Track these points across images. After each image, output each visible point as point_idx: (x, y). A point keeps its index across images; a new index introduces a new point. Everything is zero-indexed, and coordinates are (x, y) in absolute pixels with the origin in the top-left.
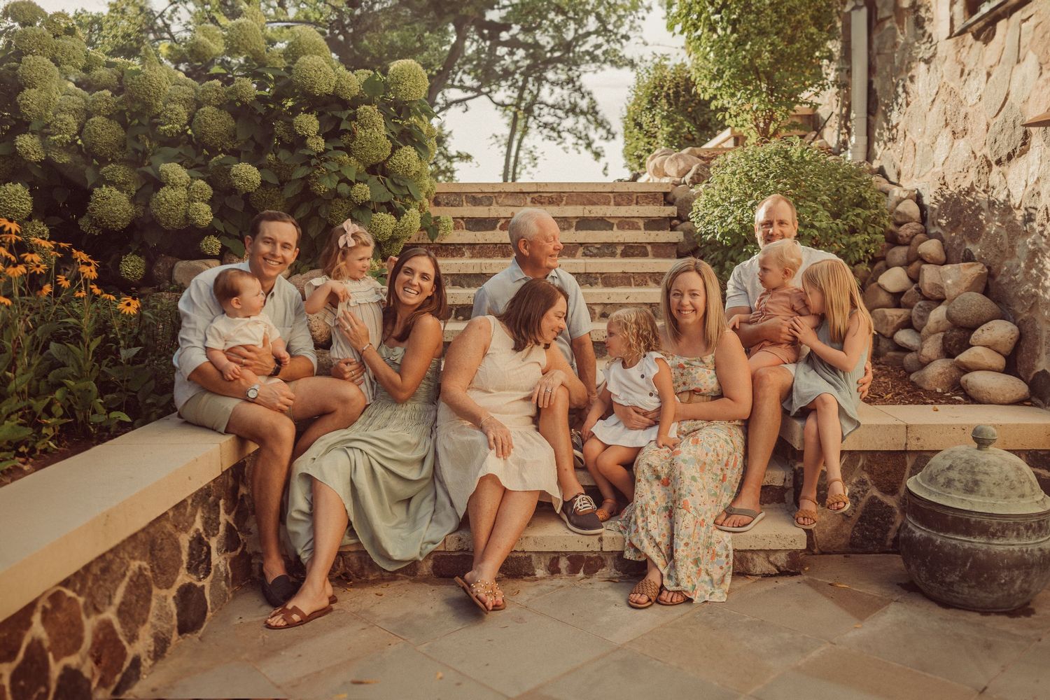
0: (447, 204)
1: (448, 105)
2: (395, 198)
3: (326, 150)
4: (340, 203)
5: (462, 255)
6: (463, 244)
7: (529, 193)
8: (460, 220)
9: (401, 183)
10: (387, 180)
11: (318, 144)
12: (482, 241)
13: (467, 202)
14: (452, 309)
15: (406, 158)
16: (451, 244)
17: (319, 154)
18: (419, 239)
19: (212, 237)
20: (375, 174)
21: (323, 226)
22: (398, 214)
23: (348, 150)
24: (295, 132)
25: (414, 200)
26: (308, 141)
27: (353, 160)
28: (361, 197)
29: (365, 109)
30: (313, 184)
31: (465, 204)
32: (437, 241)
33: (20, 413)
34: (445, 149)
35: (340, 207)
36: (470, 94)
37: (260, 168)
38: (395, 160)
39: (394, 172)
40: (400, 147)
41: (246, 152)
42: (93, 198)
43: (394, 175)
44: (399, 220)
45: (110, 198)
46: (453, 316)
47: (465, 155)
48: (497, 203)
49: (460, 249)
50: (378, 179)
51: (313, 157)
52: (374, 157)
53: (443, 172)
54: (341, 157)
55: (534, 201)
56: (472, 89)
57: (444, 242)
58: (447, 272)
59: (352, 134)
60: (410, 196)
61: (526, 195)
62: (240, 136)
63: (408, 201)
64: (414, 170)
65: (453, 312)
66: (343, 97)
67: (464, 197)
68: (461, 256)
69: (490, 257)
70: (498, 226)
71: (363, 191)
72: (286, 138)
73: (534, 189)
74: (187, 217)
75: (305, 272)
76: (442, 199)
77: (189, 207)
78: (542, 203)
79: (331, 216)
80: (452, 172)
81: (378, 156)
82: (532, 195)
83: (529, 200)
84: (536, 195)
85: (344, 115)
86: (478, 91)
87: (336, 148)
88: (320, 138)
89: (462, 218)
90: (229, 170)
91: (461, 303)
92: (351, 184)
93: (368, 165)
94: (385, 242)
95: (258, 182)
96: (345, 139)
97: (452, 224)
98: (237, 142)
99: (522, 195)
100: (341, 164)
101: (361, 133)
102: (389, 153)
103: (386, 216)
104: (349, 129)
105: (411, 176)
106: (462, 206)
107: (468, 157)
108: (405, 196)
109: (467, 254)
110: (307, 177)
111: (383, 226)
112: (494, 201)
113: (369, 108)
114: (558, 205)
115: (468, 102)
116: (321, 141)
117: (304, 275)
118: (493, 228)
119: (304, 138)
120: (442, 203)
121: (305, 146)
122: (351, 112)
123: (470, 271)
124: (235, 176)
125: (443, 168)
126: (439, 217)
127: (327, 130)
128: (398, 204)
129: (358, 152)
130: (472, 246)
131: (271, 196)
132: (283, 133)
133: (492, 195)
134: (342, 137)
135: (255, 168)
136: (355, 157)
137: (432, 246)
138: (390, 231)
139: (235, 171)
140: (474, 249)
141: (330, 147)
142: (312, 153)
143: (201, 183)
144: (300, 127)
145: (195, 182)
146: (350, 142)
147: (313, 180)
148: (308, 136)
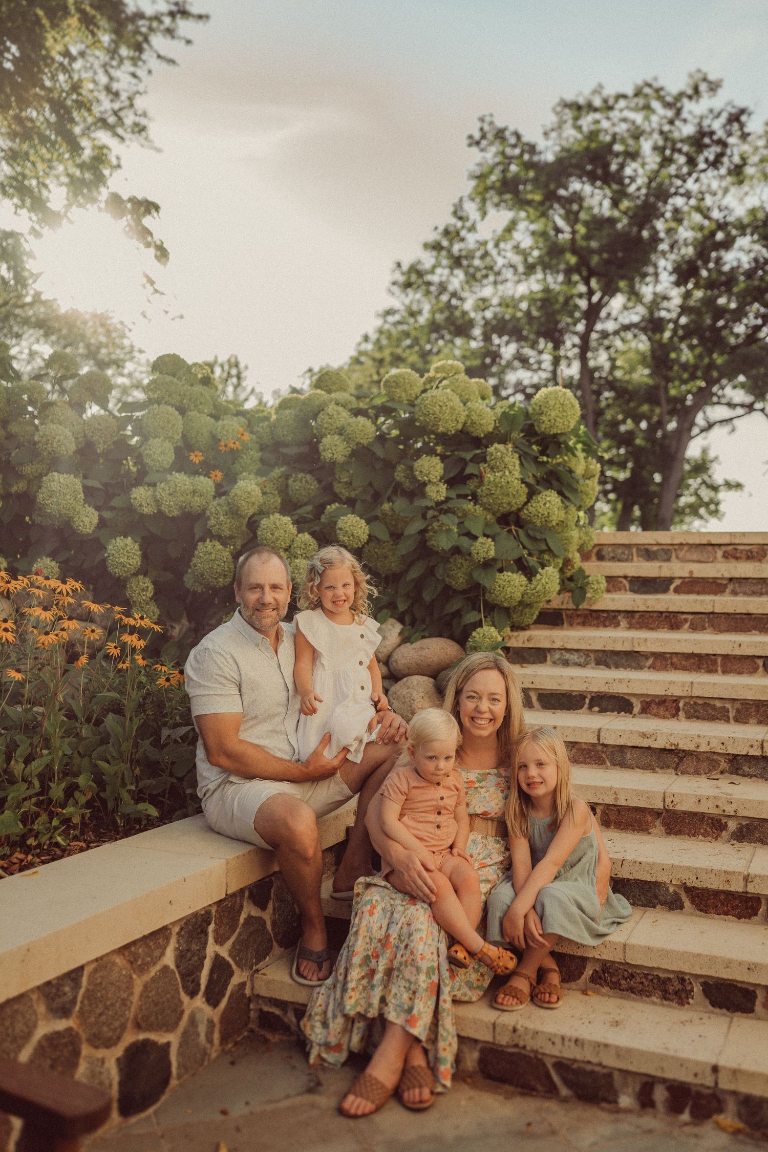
0: (613, 559)
1: (710, 426)
2: (530, 555)
3: (448, 499)
4: (460, 559)
5: (617, 625)
6: (619, 612)
7: (720, 545)
8: (622, 580)
9: (538, 536)
10: (520, 530)
11: (438, 492)
12: (642, 608)
13: (638, 556)
14: (585, 697)
15: (545, 504)
16: (603, 611)
17: (439, 503)
18: (562, 603)
20: (507, 524)
21: (440, 588)
22: (530, 573)
23: (475, 498)
24: (414, 477)
25: (555, 556)
26: (428, 489)
27: (479, 509)
28: (482, 555)
29: (496, 449)
30: (430, 539)
31: (635, 558)
32: (584, 606)
33: (34, 800)
34: (710, 476)
35: (459, 565)
36: (740, 411)
37: (368, 522)
38: (532, 508)
39: (530, 522)
40: (539, 493)
41: (363, 501)
42: (195, 553)
43: (530, 526)
44: (530, 580)
45: (212, 553)
46: (586, 706)
47: (733, 484)
48: (677, 557)
49: (615, 617)
50: (510, 531)
51: (432, 508)
52: (505, 505)
53: (707, 505)
54: (464, 507)
55: (726, 556)
56: (742, 406)
57: (594, 607)
58: (588, 648)
59: (480, 477)
60: (549, 550)
61: (716, 548)
62: (357, 482)
63: (546, 557)
64: (555, 520)
65: (587, 701)
66: (474, 434)
67: (634, 550)
68: (616, 627)
69: (652, 629)
70: (672, 587)
71: (485, 548)
72: (407, 484)
73: (726, 540)
75: (416, 640)
76: (607, 551)
78: (737, 558)
79: (448, 576)
80: (717, 504)
81: (509, 504)
82: (724, 548)
83: (720, 553)
84: (730, 548)
85: (468, 456)
86: (750, 408)
87: (460, 496)
88: (441, 485)
89: (625, 577)
90: (335, 523)
91: (595, 690)
92: (475, 538)
93: (498, 515)
94: (515, 608)
95: (365, 538)
96: (472, 485)
97: (604, 585)
98: (354, 489)
99: (710, 548)
100: (465, 514)
101: (489, 476)
102: (523, 499)
103: (515, 576)
104: (476, 472)
105: (553, 526)
106: (632, 560)
107: (738, 486)
108: (542, 552)
109: (624, 623)
110: (423, 532)
111: (509, 589)
112: (674, 555)
113: (501, 447)
114: (760, 561)
115: (736, 422)
116: (443, 488)
117: (414, 645)
118: (665, 590)
119: (424, 484)
120: (607, 557)
121: (423, 495)
122: (478, 451)
123: (619, 647)
124: (341, 529)
125: (706, 499)
126: (589, 576)
127: (452, 475)
128: (533, 561)
129: (485, 500)
130: (630, 614)
131: (385, 551)
132: (403, 480)
133: (670, 548)
134: (468, 482)
135: (363, 521)
136: (481, 505)
137: (579, 613)
138: (519, 595)
139: (340, 524)
140: (633, 617)
141: (453, 494)
142: (430, 504)
143: (306, 537)
144: (421, 472)
145: (300, 535)
146: (478, 487)
147: (431, 534)
148: (429, 482)
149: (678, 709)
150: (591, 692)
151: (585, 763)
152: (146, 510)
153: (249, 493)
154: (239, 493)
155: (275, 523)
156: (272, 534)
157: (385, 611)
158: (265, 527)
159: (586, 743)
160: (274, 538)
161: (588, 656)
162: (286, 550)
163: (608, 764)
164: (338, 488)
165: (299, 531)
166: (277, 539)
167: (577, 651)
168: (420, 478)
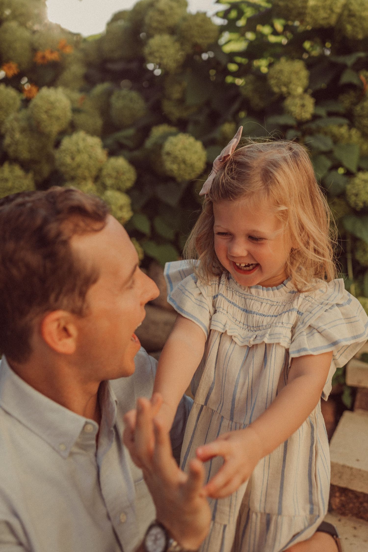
3: (315, 117)
11: (302, 107)
26: (288, 102)
27: (355, 134)
37: (206, 144)
41: (196, 123)
54: (335, 130)
59: (360, 90)
62: (191, 100)
85: (350, 60)
87: (330, 114)
88: (307, 97)
90: (162, 146)
95: (200, 165)
96: (348, 99)
100: (336, 140)
104: (355, 81)
116: (309, 102)
119: (282, 98)
124: (168, 154)
127: (322, 85)
134: (341, 97)
135: (199, 144)
136: (359, 129)
139: (168, 146)
141: (322, 112)
142: (291, 122)
144: (278, 81)
145: (111, 160)
146: (355, 104)
148: (289, 93)
165: (111, 155)
168: (276, 90)
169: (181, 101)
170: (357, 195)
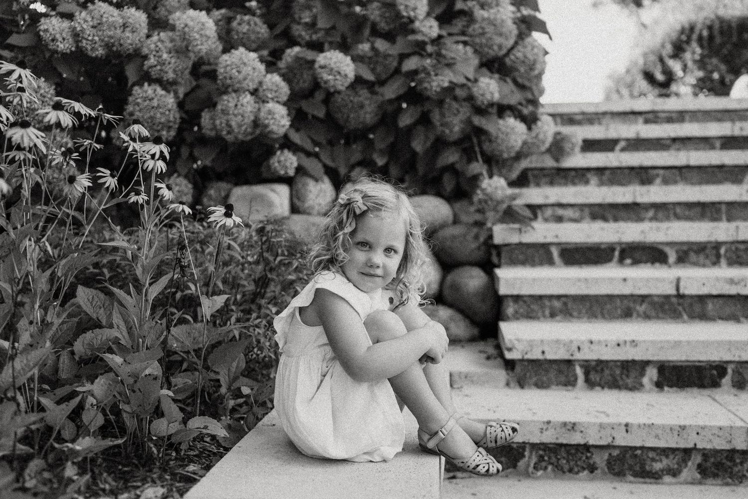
3: (440, 37)
4: (455, 105)
5: (587, 182)
9: (527, 83)
11: (429, 28)
14: (614, 250)
15: (532, 49)
17: (433, 41)
19: (286, 151)
21: (432, 137)
24: (398, 14)
26: (417, 24)
28: (488, 97)
37: (354, 59)
38: (518, 54)
39: (517, 70)
42: (131, 99)
43: (516, 74)
44: (530, 129)
45: (153, 99)
46: (616, 259)
49: (584, 175)
51: (424, 44)
52: (496, 48)
59: (470, 16)
61: (638, 115)
62: (322, 24)
65: (617, 253)
69: (623, 185)
70: (618, 147)
71: (490, 89)
72: (383, 26)
74: (256, 123)
77: (259, 109)
79: (443, 124)
81: (499, 46)
83: (640, 120)
84: (651, 115)
87: (449, 34)
88: (432, 20)
90: (313, 62)
91: (629, 240)
93: (484, 60)
94: (510, 160)
95: (351, 75)
96: (459, 24)
98: (316, 33)
101: (479, 13)
102: (512, 41)
103: (515, 123)
104: (466, 8)
109: (594, 180)
111: (511, 138)
116: (434, 24)
119: (411, 21)
121: (414, 30)
124: (322, 67)
128: (525, 110)
130: (600, 171)
131: (361, 99)
132: (378, 19)
133: (593, 116)
134: (454, 22)
135: (349, 58)
137: (545, 172)
138: (520, 143)
140: (602, 174)
141: (444, 32)
142: (425, 39)
143: (276, 78)
144: (406, 6)
145: (269, 76)
146: (467, 26)
147: (423, 75)
148: (416, 17)
149: (718, 256)
150: (620, 244)
151: (658, 318)
152: (61, 46)
153: (203, 24)
154: (191, 24)
155: (241, 59)
156: (239, 72)
157: (357, 170)
158: (228, 63)
159: (658, 296)
160: (241, 77)
161: (582, 210)
162: (254, 93)
163: (685, 317)
164: (298, 31)
165: (267, 72)
166: (245, 79)
167: (572, 206)
168: (405, 14)
169: (312, 25)
170: (483, 95)
